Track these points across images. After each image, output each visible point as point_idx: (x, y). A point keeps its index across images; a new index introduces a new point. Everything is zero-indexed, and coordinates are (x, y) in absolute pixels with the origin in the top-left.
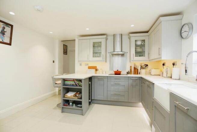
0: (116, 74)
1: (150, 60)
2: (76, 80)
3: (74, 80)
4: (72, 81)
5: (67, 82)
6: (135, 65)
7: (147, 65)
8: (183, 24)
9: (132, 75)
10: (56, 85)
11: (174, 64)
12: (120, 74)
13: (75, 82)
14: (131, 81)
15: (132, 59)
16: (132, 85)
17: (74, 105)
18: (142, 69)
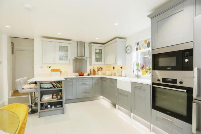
0: (80, 76)
1: (105, 65)
2: (54, 82)
3: (51, 83)
4: (49, 83)
5: (42, 86)
6: (94, 68)
7: (102, 68)
8: (127, 46)
9: (92, 76)
10: (24, 90)
11: (121, 68)
12: (83, 76)
13: (52, 84)
14: (94, 81)
15: (93, 63)
16: (95, 84)
17: (53, 106)
18: (99, 71)
